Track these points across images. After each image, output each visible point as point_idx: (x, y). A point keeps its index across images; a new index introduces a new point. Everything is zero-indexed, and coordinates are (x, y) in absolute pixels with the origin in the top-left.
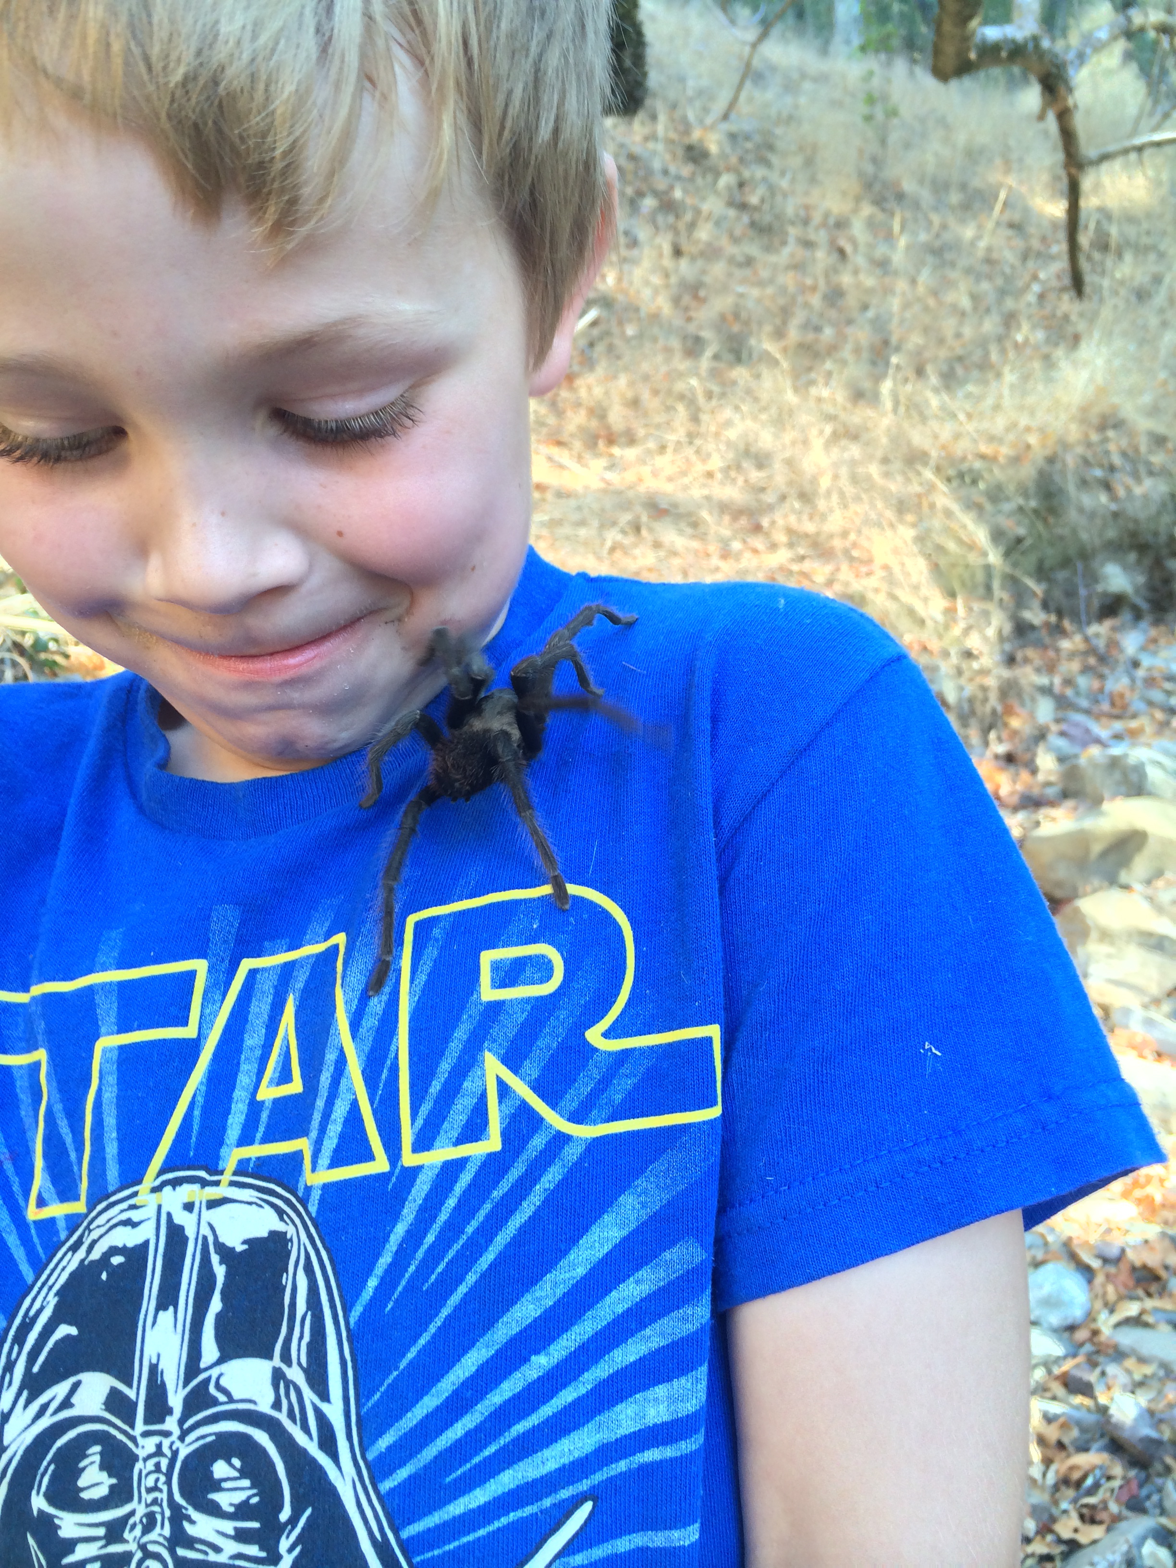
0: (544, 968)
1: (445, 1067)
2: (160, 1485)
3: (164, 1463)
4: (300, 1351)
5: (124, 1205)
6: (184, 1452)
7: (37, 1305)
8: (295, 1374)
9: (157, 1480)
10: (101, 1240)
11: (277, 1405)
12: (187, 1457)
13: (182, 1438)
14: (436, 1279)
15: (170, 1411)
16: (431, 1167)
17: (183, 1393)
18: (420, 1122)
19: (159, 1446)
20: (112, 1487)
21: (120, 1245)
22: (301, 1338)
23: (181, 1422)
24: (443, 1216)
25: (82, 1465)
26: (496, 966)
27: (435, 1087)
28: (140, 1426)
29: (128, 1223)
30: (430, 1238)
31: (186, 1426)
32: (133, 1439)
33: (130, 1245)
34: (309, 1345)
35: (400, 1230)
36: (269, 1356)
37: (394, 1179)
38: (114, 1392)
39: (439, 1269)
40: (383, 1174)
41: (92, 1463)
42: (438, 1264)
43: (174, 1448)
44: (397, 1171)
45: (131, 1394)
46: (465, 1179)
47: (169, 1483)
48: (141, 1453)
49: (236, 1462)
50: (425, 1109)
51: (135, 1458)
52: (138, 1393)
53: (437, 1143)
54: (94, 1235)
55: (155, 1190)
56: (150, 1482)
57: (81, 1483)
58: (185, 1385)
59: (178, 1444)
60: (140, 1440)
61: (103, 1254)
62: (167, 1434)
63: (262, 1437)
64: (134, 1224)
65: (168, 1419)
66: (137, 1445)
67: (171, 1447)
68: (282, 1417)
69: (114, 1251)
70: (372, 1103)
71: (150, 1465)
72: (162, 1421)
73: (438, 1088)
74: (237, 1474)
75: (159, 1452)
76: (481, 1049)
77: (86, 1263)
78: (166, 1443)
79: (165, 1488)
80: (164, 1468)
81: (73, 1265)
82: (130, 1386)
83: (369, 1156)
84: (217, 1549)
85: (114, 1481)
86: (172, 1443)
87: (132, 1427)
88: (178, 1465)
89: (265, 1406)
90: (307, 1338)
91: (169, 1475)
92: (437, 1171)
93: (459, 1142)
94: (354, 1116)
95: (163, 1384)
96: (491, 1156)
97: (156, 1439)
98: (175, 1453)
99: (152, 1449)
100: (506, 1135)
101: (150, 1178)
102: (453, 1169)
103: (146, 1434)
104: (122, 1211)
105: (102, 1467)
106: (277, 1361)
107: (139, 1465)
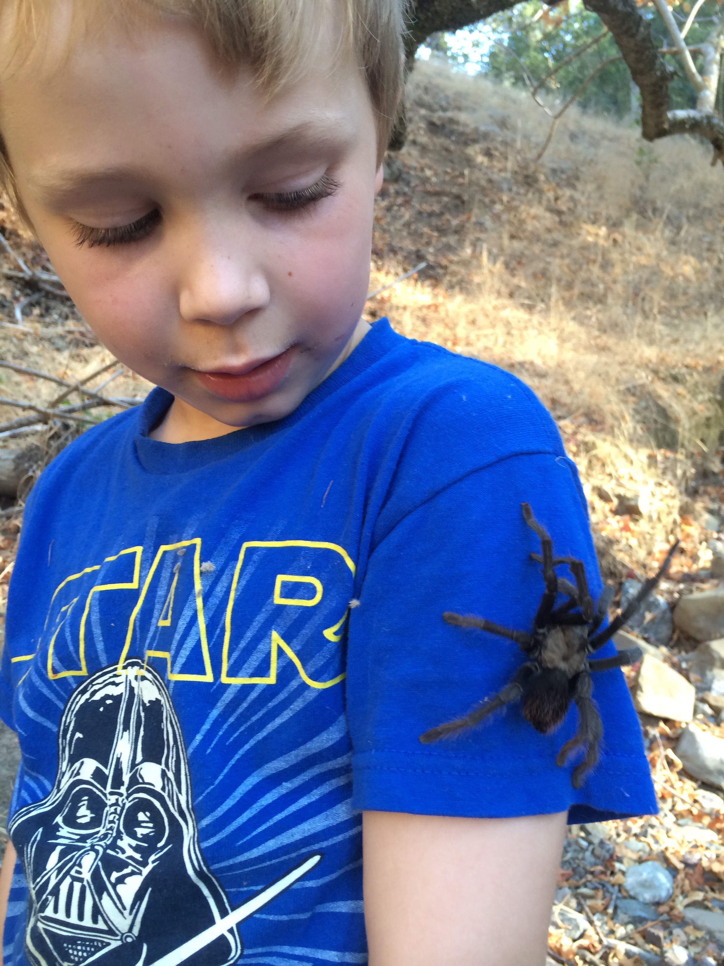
0: (310, 591)
1: (249, 634)
2: (115, 820)
3: (119, 809)
4: (172, 763)
5: (111, 675)
6: (128, 805)
7: (68, 720)
8: (170, 775)
9: (115, 817)
10: (101, 691)
11: (163, 789)
12: (129, 808)
13: (127, 798)
14: (233, 740)
15: (122, 784)
16: (235, 686)
17: (129, 775)
18: (232, 661)
19: (117, 800)
20: (92, 818)
21: (111, 694)
22: (172, 758)
23: (128, 789)
24: (240, 710)
25: (79, 805)
26: (284, 584)
27: (243, 644)
28: (109, 789)
29: (113, 683)
30: (232, 720)
31: (129, 792)
32: (105, 795)
33: (115, 694)
34: (175, 761)
35: (215, 713)
36: (160, 763)
37: (215, 687)
38: (98, 769)
39: (235, 735)
40: (209, 683)
41: (84, 805)
42: (235, 733)
43: (124, 802)
44: (218, 683)
45: (106, 772)
46: (254, 695)
47: (119, 820)
48: (109, 803)
49: (148, 814)
50: (235, 655)
51: (105, 805)
52: (110, 772)
53: (240, 674)
54: (96, 687)
55: (125, 668)
56: (111, 818)
57: (79, 814)
58: (131, 772)
59: (125, 801)
60: (109, 796)
61: (102, 697)
62: (121, 795)
63: (157, 804)
64: (117, 685)
65: (122, 787)
66: (107, 799)
67: (122, 801)
68: (165, 795)
69: (107, 697)
70: (209, 644)
71: (112, 809)
72: (119, 789)
73: (244, 645)
74: (147, 819)
75: (116, 804)
76: (270, 629)
77: (90, 701)
78: (120, 799)
79: (117, 822)
80: (118, 812)
81: (82, 701)
82: (106, 768)
83: (203, 672)
84: (124, 852)
85: (93, 815)
86: (123, 800)
87: (105, 789)
88: (125, 811)
89: (158, 788)
90: (174, 759)
91: (120, 815)
92: (238, 688)
93: (252, 675)
94: (197, 648)
95: (121, 769)
96: (269, 686)
97: (116, 797)
98: (124, 804)
99: (113, 801)
100: (279, 676)
101: (121, 663)
102: (246, 689)
103: (111, 793)
104: (111, 677)
105: (88, 808)
106: (163, 766)
107: (107, 809)
